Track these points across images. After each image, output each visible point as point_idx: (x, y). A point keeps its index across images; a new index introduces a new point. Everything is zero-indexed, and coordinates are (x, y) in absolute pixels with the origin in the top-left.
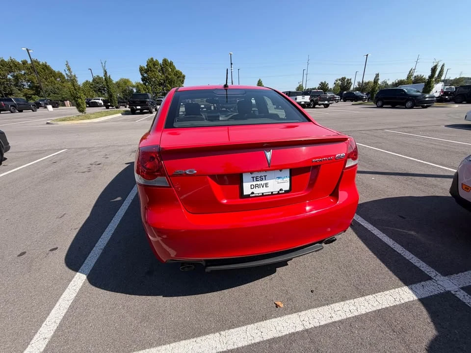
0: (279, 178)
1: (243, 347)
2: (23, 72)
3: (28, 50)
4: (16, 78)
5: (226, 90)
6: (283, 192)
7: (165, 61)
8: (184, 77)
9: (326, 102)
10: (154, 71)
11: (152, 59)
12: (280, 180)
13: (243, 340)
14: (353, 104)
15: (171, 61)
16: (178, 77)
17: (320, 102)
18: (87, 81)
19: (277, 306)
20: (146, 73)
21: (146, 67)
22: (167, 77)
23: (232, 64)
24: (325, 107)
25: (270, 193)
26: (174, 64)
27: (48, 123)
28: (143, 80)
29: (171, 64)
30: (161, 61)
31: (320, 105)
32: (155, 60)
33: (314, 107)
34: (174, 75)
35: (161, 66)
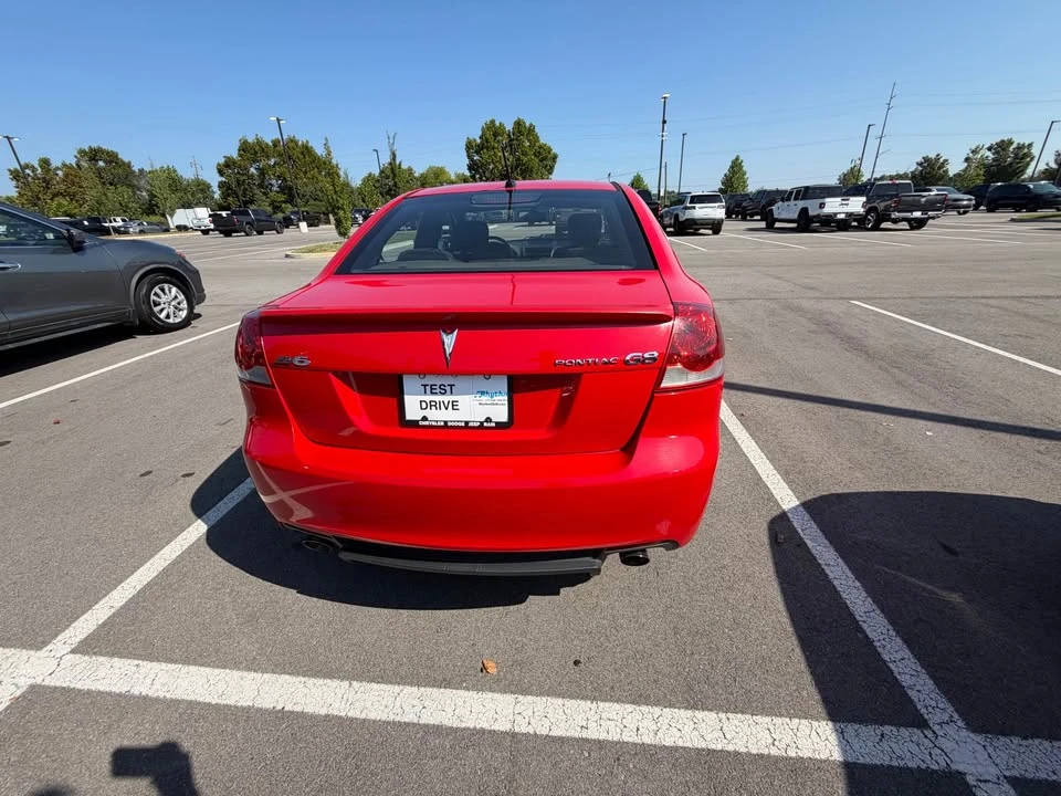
0: (483, 393)
1: (374, 722)
2: (272, 162)
3: (278, 120)
4: (262, 172)
5: (510, 192)
6: (493, 425)
7: (519, 124)
8: (554, 158)
9: (917, 214)
10: (493, 148)
11: (493, 122)
12: (485, 398)
13: (382, 708)
14: (1013, 220)
15: (531, 125)
16: (541, 161)
17: (895, 215)
18: (370, 174)
19: (484, 669)
20: (477, 152)
21: (479, 141)
22: (519, 159)
23: (664, 122)
24: (912, 228)
25: (463, 424)
26: (537, 130)
27: (287, 256)
28: (470, 168)
29: (531, 130)
30: (509, 127)
31: (895, 221)
32: (497, 124)
33: (876, 228)
34: (535, 154)
35: (509, 135)
